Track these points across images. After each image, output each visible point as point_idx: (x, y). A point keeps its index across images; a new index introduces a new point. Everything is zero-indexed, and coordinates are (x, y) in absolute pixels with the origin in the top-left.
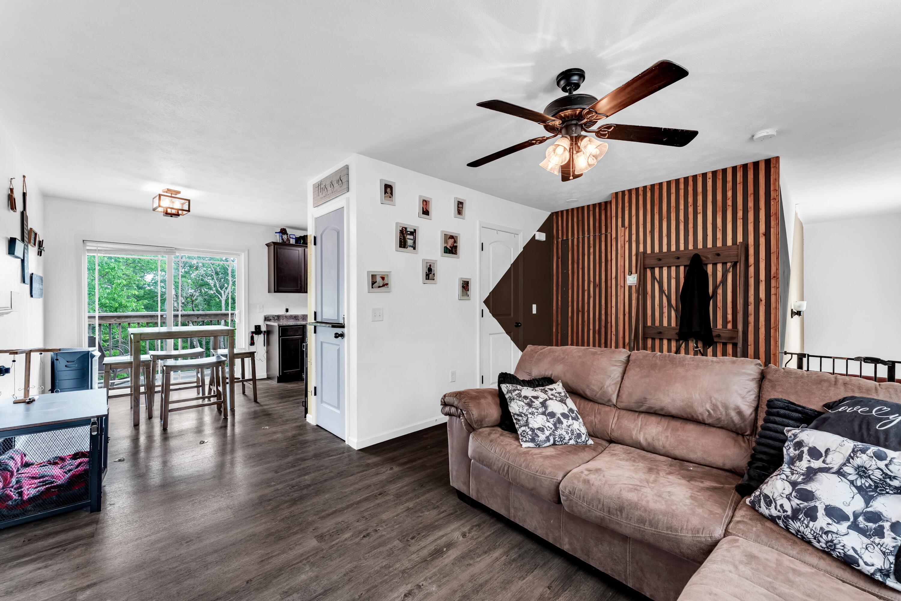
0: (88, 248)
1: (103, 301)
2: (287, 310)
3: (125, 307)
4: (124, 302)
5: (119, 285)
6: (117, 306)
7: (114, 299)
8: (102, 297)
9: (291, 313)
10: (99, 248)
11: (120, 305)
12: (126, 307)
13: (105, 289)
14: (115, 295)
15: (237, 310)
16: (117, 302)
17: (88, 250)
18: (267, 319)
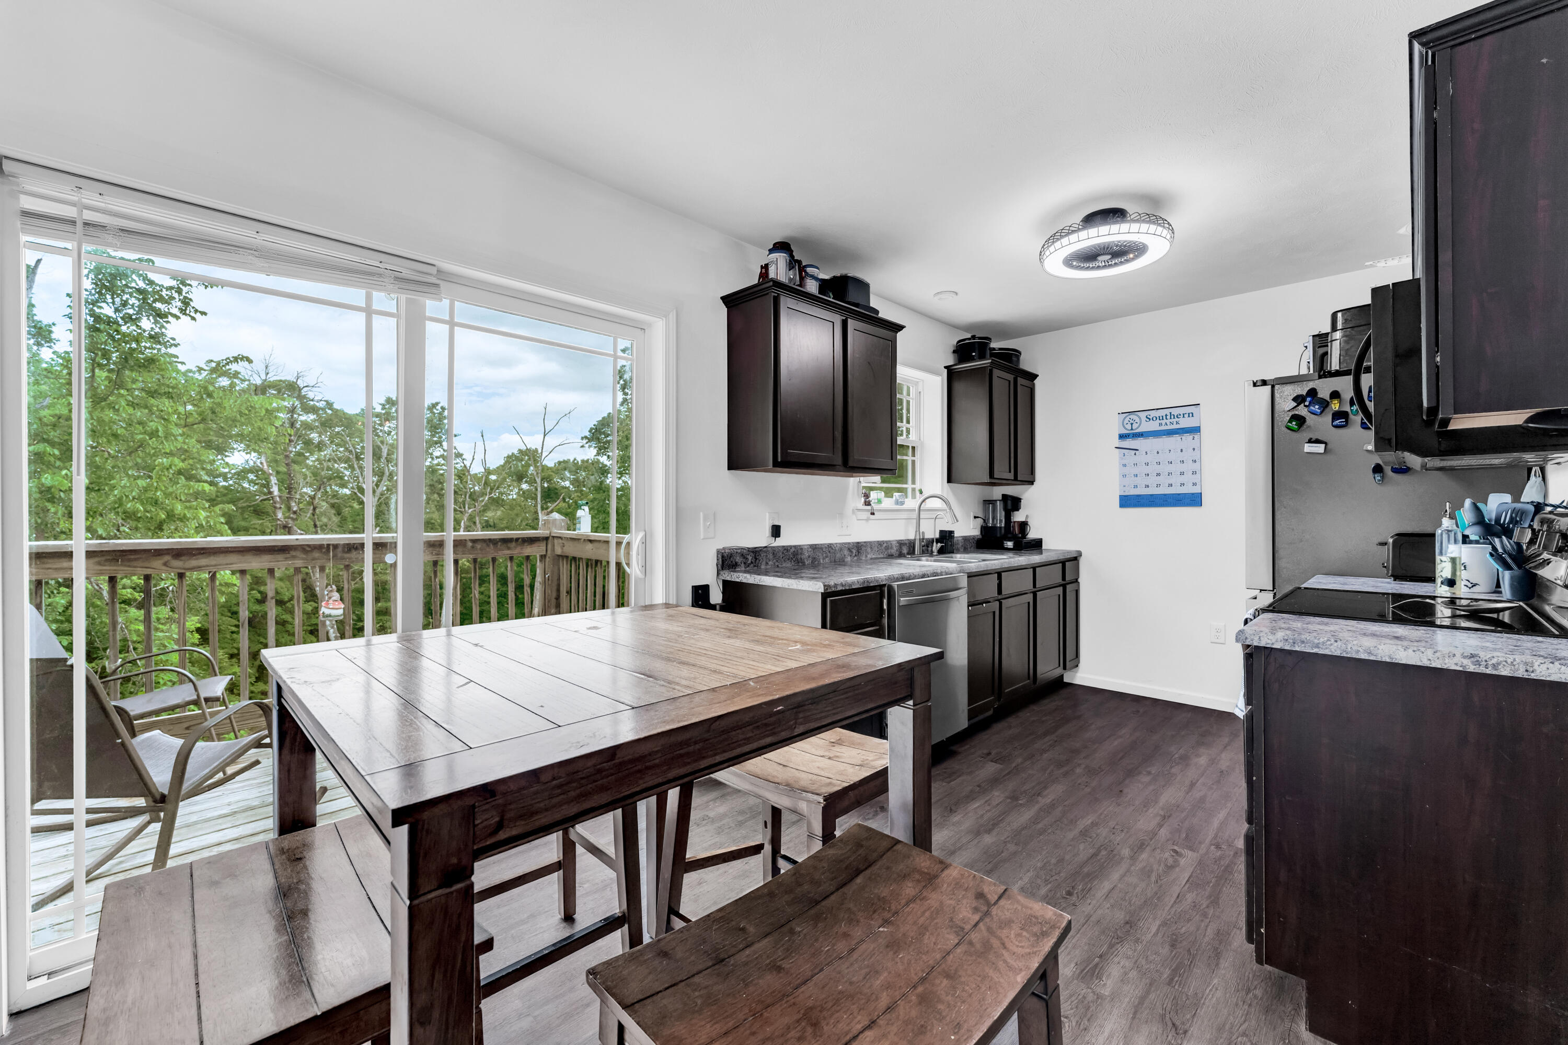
0: (28, 203)
1: (129, 505)
2: (776, 531)
3: (181, 520)
4: (179, 508)
5: (168, 469)
6: (163, 516)
7: (156, 503)
8: (127, 496)
9: (787, 539)
10: (88, 216)
11: (171, 516)
12: (183, 519)
13: (135, 479)
14: (158, 494)
15: (637, 531)
16: (162, 509)
17: (26, 214)
18: (727, 560)
